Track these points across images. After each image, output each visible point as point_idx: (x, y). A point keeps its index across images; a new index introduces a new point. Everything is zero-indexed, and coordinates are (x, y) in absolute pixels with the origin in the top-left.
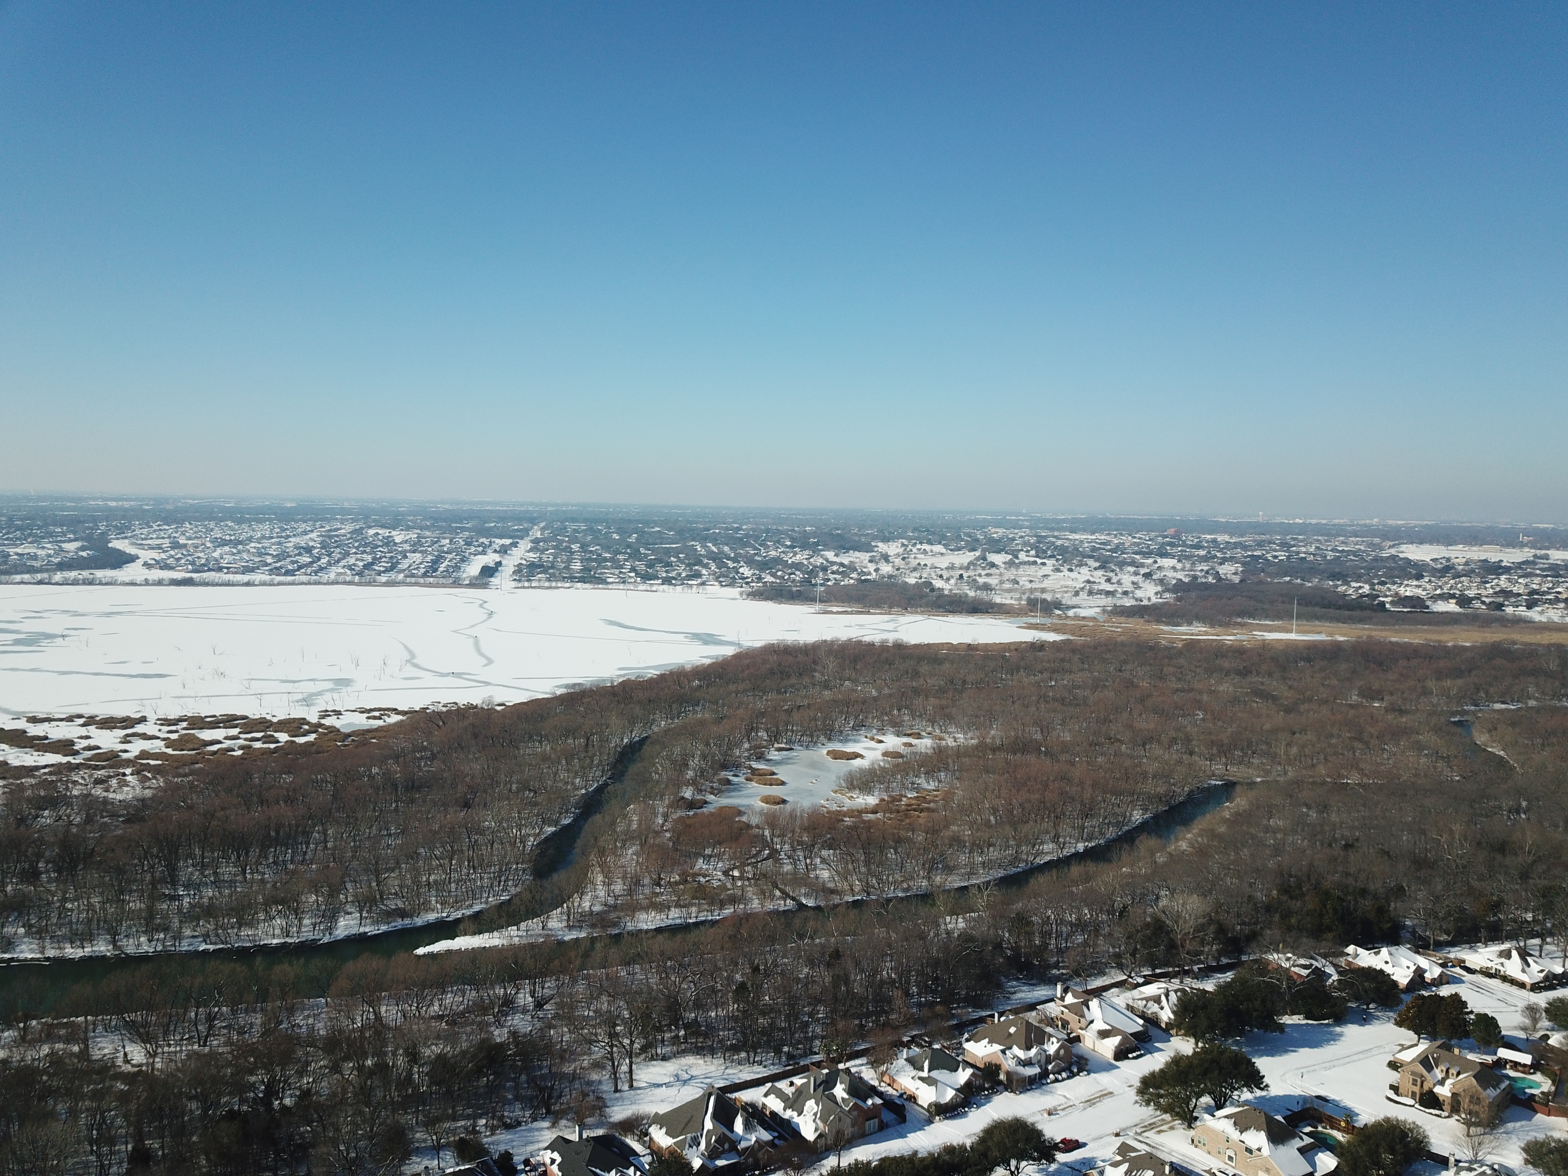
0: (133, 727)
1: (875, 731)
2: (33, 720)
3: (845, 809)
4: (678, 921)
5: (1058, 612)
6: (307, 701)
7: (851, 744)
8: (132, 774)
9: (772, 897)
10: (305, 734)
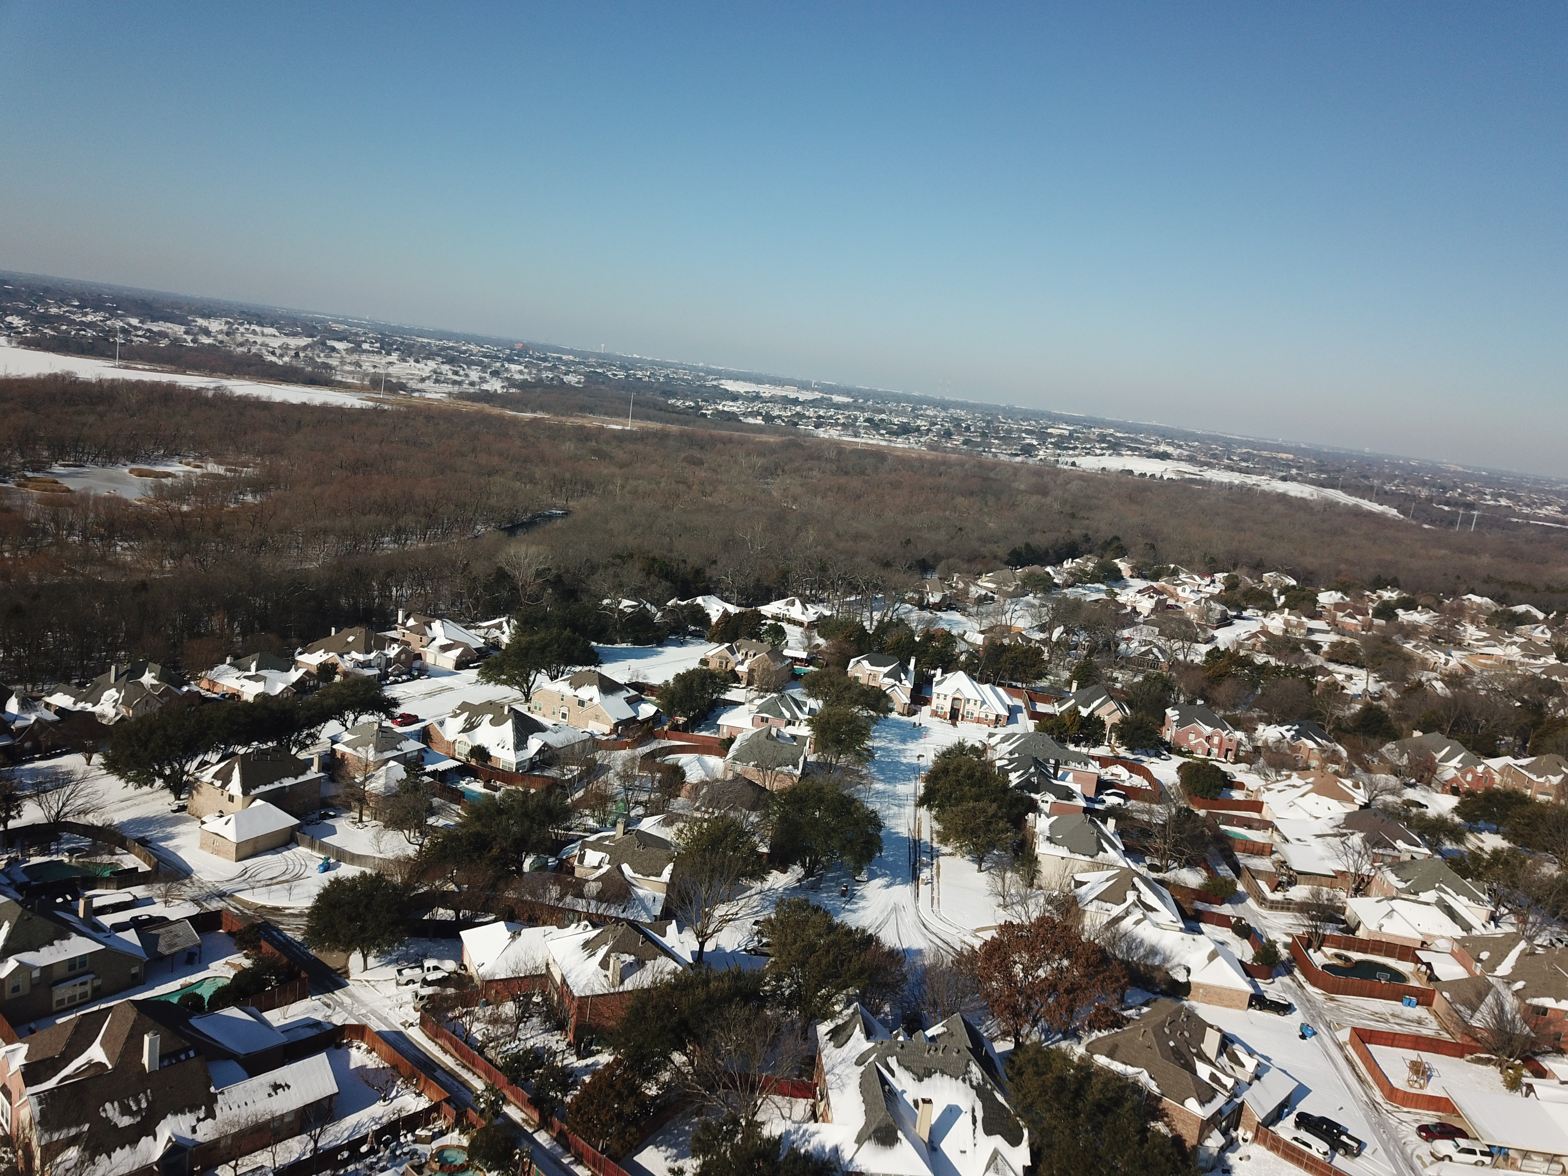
1: (191, 458)
5: (403, 392)
7: (160, 466)
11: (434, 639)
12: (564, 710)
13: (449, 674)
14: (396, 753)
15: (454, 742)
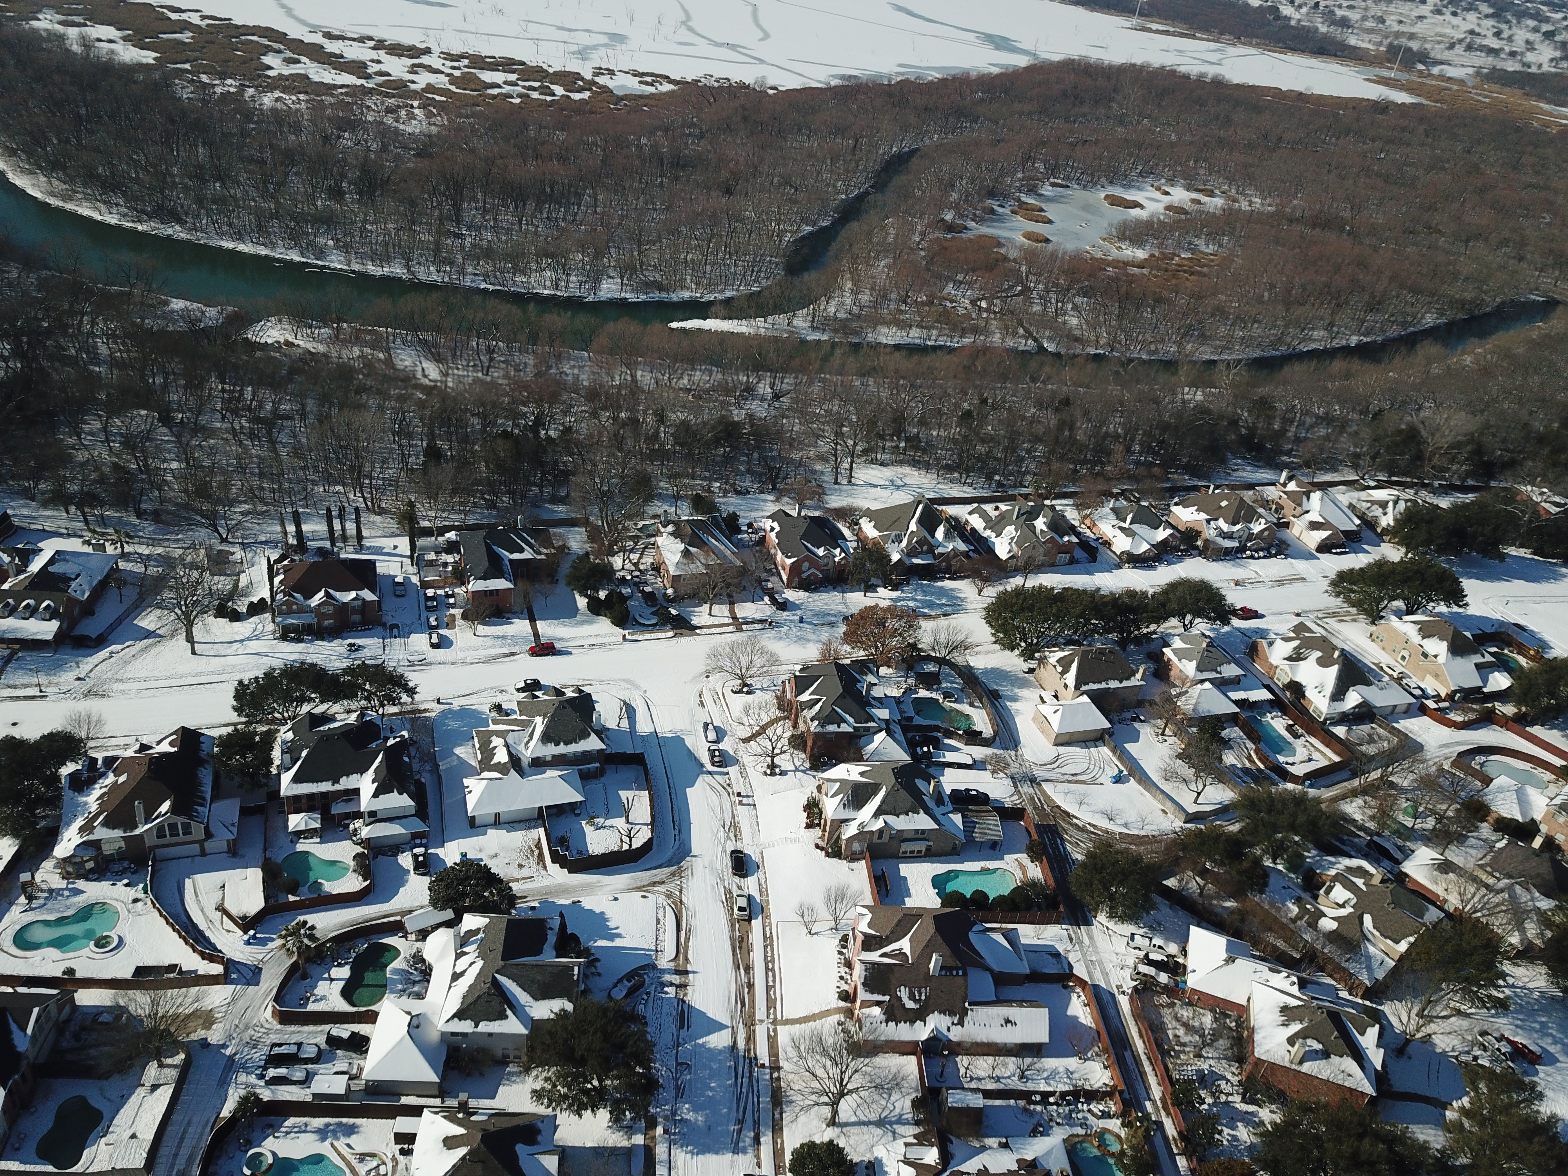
0: (418, 57)
1: (1163, 181)
2: (328, 35)
3: (1110, 258)
4: (917, 341)
5: (1421, 67)
6: (583, 54)
7: (1133, 191)
8: (419, 108)
9: (1015, 334)
10: (579, 90)
11: (1307, 512)
12: (1405, 653)
13: (1309, 556)
14: (1214, 675)
15: (1276, 667)
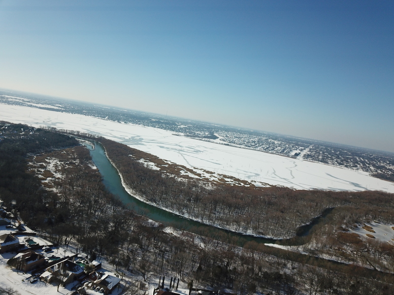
0: (212, 174)
4: (335, 260)
6: (249, 177)
8: (210, 184)
9: (366, 264)
10: (247, 185)
